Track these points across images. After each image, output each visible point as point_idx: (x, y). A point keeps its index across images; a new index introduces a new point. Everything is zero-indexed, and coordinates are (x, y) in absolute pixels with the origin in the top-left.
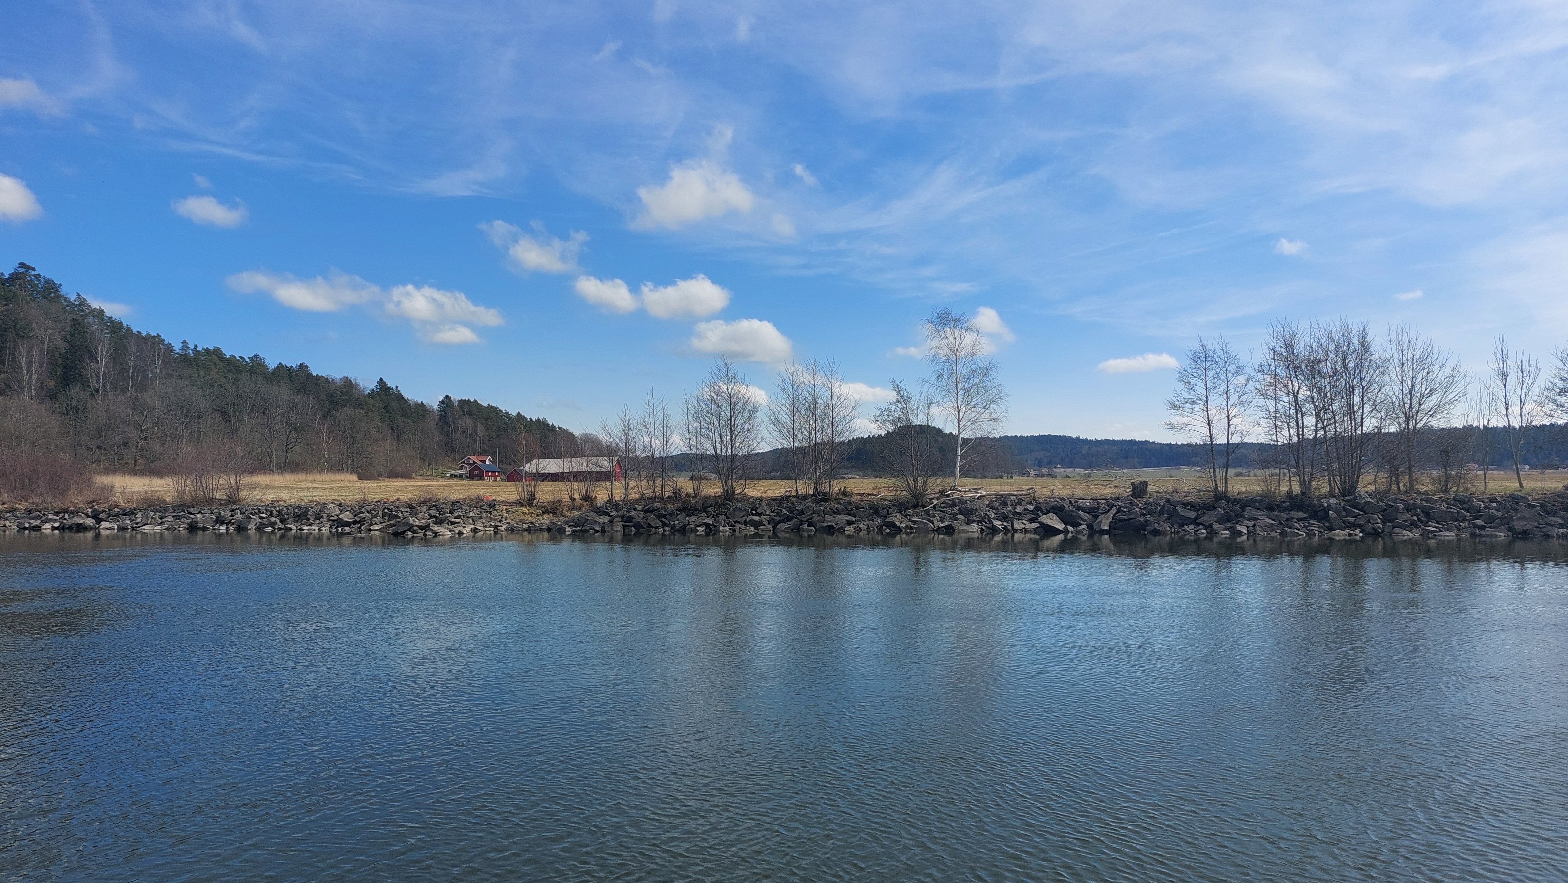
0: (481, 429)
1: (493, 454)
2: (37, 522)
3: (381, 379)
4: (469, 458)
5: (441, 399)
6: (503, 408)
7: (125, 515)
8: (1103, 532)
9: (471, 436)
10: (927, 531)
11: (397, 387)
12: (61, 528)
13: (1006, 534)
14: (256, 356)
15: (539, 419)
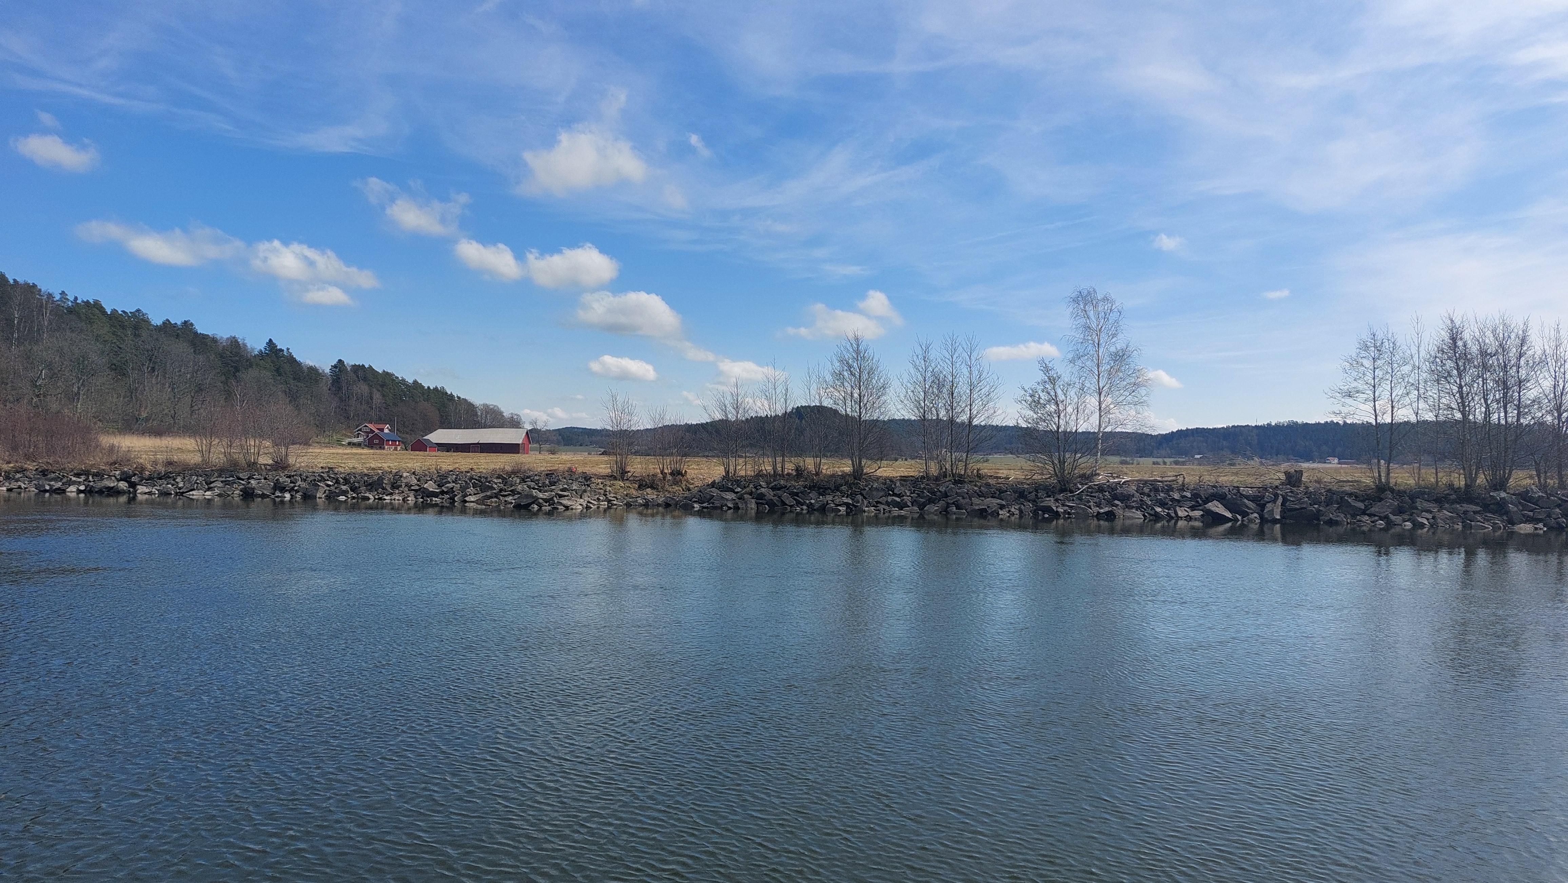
0: (377, 396)
1: (390, 422)
2: (59, 485)
3: (270, 340)
4: (366, 426)
5: (334, 362)
6: (399, 374)
7: (160, 479)
8: (1275, 521)
9: (368, 403)
10: (1087, 516)
11: (288, 349)
12: (89, 491)
13: (1168, 521)
14: (138, 310)
15: (436, 388)
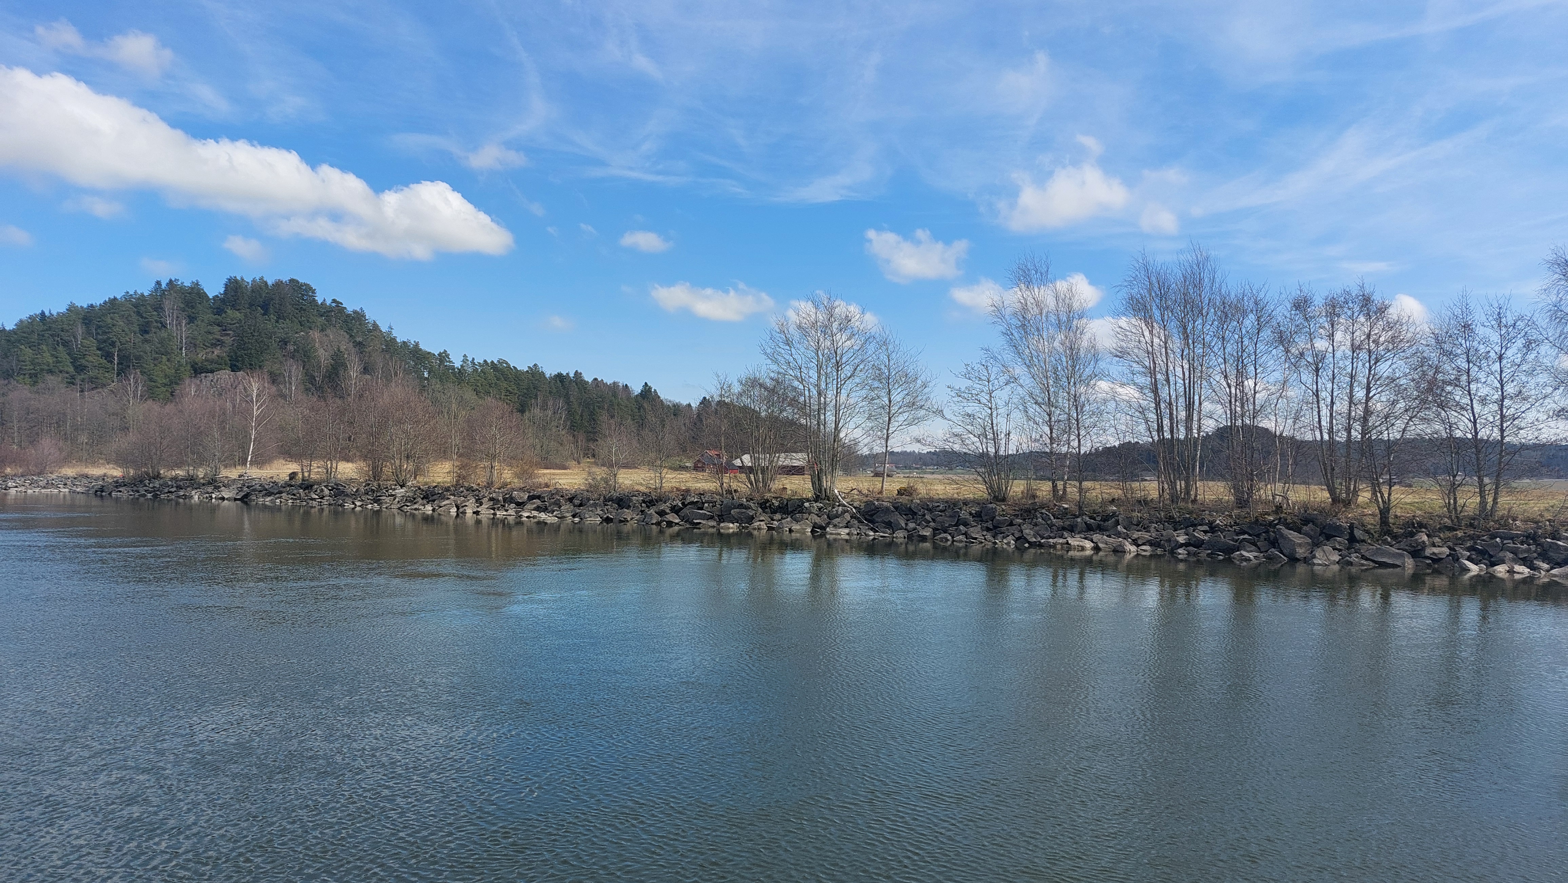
3: (646, 383)
14: (535, 365)
